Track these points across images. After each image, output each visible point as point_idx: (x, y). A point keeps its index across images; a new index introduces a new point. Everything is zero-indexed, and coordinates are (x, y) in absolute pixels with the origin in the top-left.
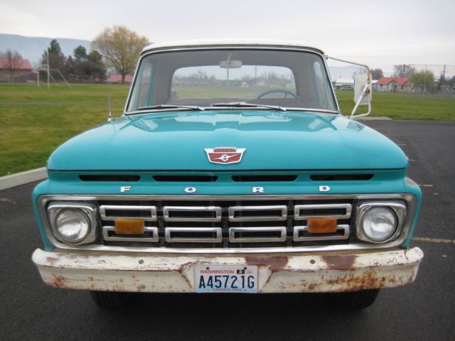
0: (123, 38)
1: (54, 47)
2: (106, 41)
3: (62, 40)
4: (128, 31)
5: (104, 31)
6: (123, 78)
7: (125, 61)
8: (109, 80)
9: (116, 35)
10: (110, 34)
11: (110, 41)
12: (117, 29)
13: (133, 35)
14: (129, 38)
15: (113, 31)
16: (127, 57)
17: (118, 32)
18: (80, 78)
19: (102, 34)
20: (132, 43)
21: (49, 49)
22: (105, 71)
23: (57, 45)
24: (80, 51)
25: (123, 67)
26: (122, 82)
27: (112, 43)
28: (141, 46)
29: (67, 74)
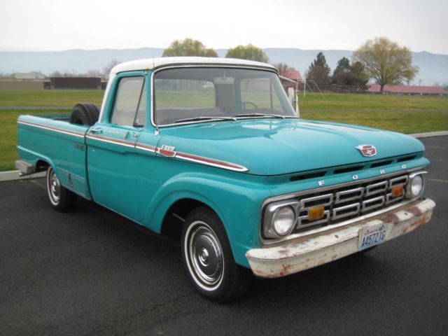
0: (383, 48)
1: (320, 59)
2: (366, 52)
3: (325, 51)
4: (389, 42)
5: (365, 43)
6: (382, 88)
7: (385, 71)
8: (370, 90)
9: (377, 46)
10: (370, 46)
11: (370, 52)
12: (378, 41)
13: (394, 45)
14: (390, 49)
15: (374, 43)
16: (385, 67)
17: (379, 43)
18: (342, 88)
19: (364, 46)
20: (393, 53)
21: (315, 61)
22: (367, 81)
23: (323, 57)
24: (344, 63)
25: (382, 77)
26: (380, 93)
27: (372, 54)
28: (402, 56)
29: (330, 84)
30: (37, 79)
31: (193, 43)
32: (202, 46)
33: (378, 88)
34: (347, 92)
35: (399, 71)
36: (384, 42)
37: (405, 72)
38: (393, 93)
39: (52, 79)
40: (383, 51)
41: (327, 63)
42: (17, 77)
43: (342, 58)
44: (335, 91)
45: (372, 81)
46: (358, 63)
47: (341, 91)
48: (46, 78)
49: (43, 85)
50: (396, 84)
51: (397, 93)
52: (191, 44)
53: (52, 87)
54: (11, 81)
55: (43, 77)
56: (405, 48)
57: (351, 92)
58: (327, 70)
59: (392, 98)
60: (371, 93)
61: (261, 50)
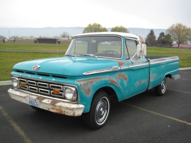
0: (180, 28)
1: (152, 33)
2: (172, 30)
3: (155, 29)
4: (182, 25)
5: (171, 26)
6: (179, 45)
7: (180, 38)
8: (173, 46)
9: (177, 27)
13: (185, 27)
14: (183, 28)
15: (176, 26)
16: (180, 36)
18: (161, 45)
19: (171, 27)
20: (184, 30)
21: (149, 33)
22: (172, 42)
23: (153, 32)
24: (162, 34)
25: (179, 41)
26: (178, 48)
27: (175, 31)
28: (188, 31)
29: (156, 43)
30: (31, 39)
31: (97, 25)
32: (101, 26)
33: (177, 46)
34: (163, 47)
35: (187, 38)
36: (180, 25)
37: (189, 38)
38: (184, 48)
39: (37, 39)
40: (180, 29)
41: (155, 34)
42: (23, 38)
43: (161, 32)
44: (158, 46)
45: (175, 42)
46: (168, 34)
47: (161, 46)
48: (35, 39)
49: (34, 41)
50: (185, 44)
51: (186, 48)
52: (96, 25)
53: (37, 42)
54: (21, 40)
55: (34, 38)
56: (189, 28)
57: (165, 47)
58: (155, 37)
59: (183, 50)
60: (174, 47)
61: (126, 29)
